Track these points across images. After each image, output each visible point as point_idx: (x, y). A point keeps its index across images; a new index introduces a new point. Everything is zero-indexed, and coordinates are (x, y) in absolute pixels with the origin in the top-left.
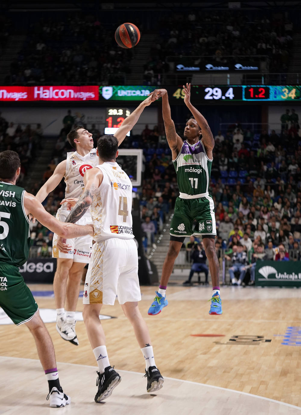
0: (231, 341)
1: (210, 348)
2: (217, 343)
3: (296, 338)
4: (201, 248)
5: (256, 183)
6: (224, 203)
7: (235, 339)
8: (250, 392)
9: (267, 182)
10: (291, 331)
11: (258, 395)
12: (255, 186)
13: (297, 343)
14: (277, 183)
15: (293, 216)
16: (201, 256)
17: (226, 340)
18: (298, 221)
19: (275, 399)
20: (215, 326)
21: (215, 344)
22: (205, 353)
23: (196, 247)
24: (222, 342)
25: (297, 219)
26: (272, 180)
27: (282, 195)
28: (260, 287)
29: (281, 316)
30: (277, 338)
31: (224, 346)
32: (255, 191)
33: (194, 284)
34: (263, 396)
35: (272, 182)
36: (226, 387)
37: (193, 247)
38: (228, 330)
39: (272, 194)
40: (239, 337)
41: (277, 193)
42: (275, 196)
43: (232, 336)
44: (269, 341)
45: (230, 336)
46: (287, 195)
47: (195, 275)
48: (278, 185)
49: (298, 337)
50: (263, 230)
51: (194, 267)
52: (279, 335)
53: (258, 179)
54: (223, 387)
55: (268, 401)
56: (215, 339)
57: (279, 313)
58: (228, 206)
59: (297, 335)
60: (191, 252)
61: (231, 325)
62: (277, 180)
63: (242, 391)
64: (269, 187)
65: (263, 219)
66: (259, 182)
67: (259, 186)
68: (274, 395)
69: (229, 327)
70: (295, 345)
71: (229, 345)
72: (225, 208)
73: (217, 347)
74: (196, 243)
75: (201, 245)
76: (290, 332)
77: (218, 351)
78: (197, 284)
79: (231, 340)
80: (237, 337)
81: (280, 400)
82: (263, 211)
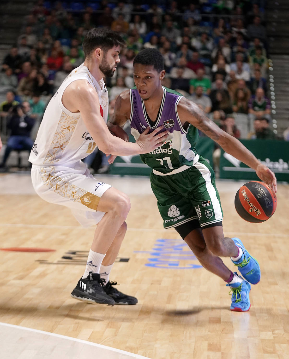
0: (64, 260)
1: (29, 269)
2: (42, 262)
3: (169, 257)
4: (24, 112)
5: (116, 10)
6: (64, 40)
7: (72, 256)
8: (90, 339)
9: (135, 10)
10: (162, 245)
11: (102, 344)
12: (115, 15)
13: (170, 265)
14: (150, 11)
15: (174, 65)
16: (23, 124)
17: (57, 257)
18: (182, 73)
19: (128, 351)
20: (40, 236)
21: (38, 263)
22: (21, 278)
23: (15, 110)
24: (50, 260)
25: (180, 70)
26: (143, 6)
27: (157, 31)
28: (117, 176)
29: (148, 221)
30: (139, 256)
31: (53, 267)
32: (114, 23)
33: (12, 170)
34: (109, 345)
35: (142, 10)
36: (51, 331)
37: (11, 110)
38: (61, 242)
39: (142, 29)
40: (77, 253)
41: (151, 27)
42: (147, 32)
43: (67, 251)
44: (126, 260)
45: (63, 251)
46: (165, 31)
47: (14, 154)
48: (152, 15)
49: (172, 255)
50: (124, 85)
51: (12, 141)
52: (143, 252)
53: (121, 4)
54: (47, 331)
55: (117, 353)
56: (38, 256)
57: (145, 217)
58: (71, 46)
59: (171, 253)
60: (7, 118)
61: (66, 234)
62: (151, 7)
63: (76, 337)
64: (137, 18)
65: (125, 68)
66: (121, 9)
67: (122, 15)
68: (127, 345)
69: (63, 237)
70: (167, 268)
71: (61, 266)
72: (65, 49)
73: (41, 269)
74: (15, 103)
75: (22, 107)
76: (160, 247)
77: (43, 275)
78: (15, 169)
79: (64, 258)
80: (74, 253)
81: (136, 353)
82: (126, 56)
